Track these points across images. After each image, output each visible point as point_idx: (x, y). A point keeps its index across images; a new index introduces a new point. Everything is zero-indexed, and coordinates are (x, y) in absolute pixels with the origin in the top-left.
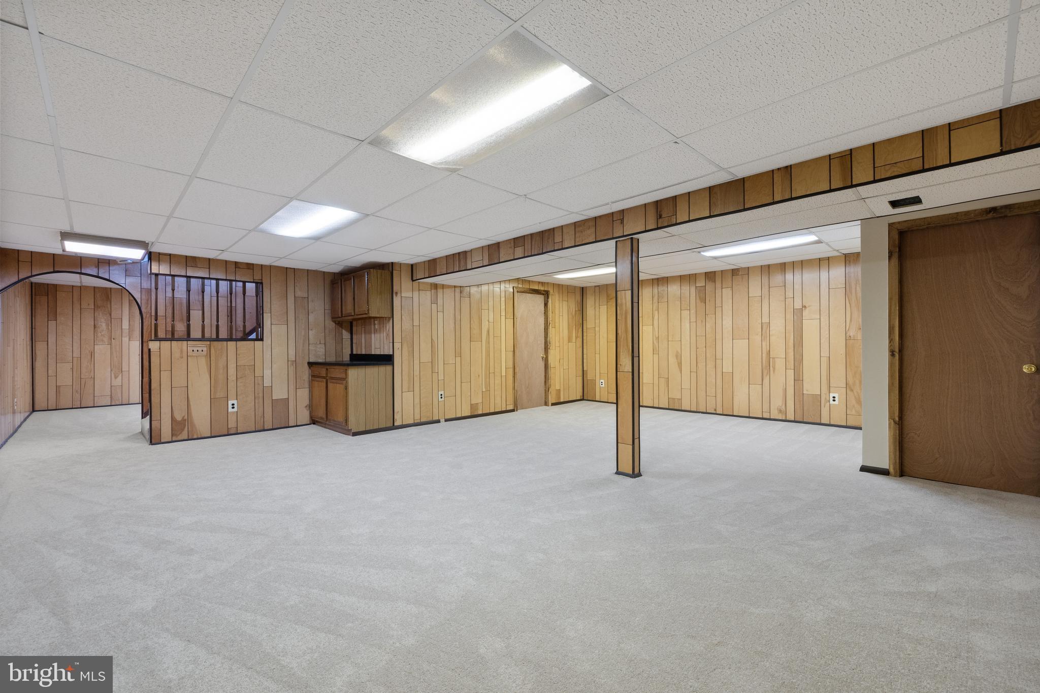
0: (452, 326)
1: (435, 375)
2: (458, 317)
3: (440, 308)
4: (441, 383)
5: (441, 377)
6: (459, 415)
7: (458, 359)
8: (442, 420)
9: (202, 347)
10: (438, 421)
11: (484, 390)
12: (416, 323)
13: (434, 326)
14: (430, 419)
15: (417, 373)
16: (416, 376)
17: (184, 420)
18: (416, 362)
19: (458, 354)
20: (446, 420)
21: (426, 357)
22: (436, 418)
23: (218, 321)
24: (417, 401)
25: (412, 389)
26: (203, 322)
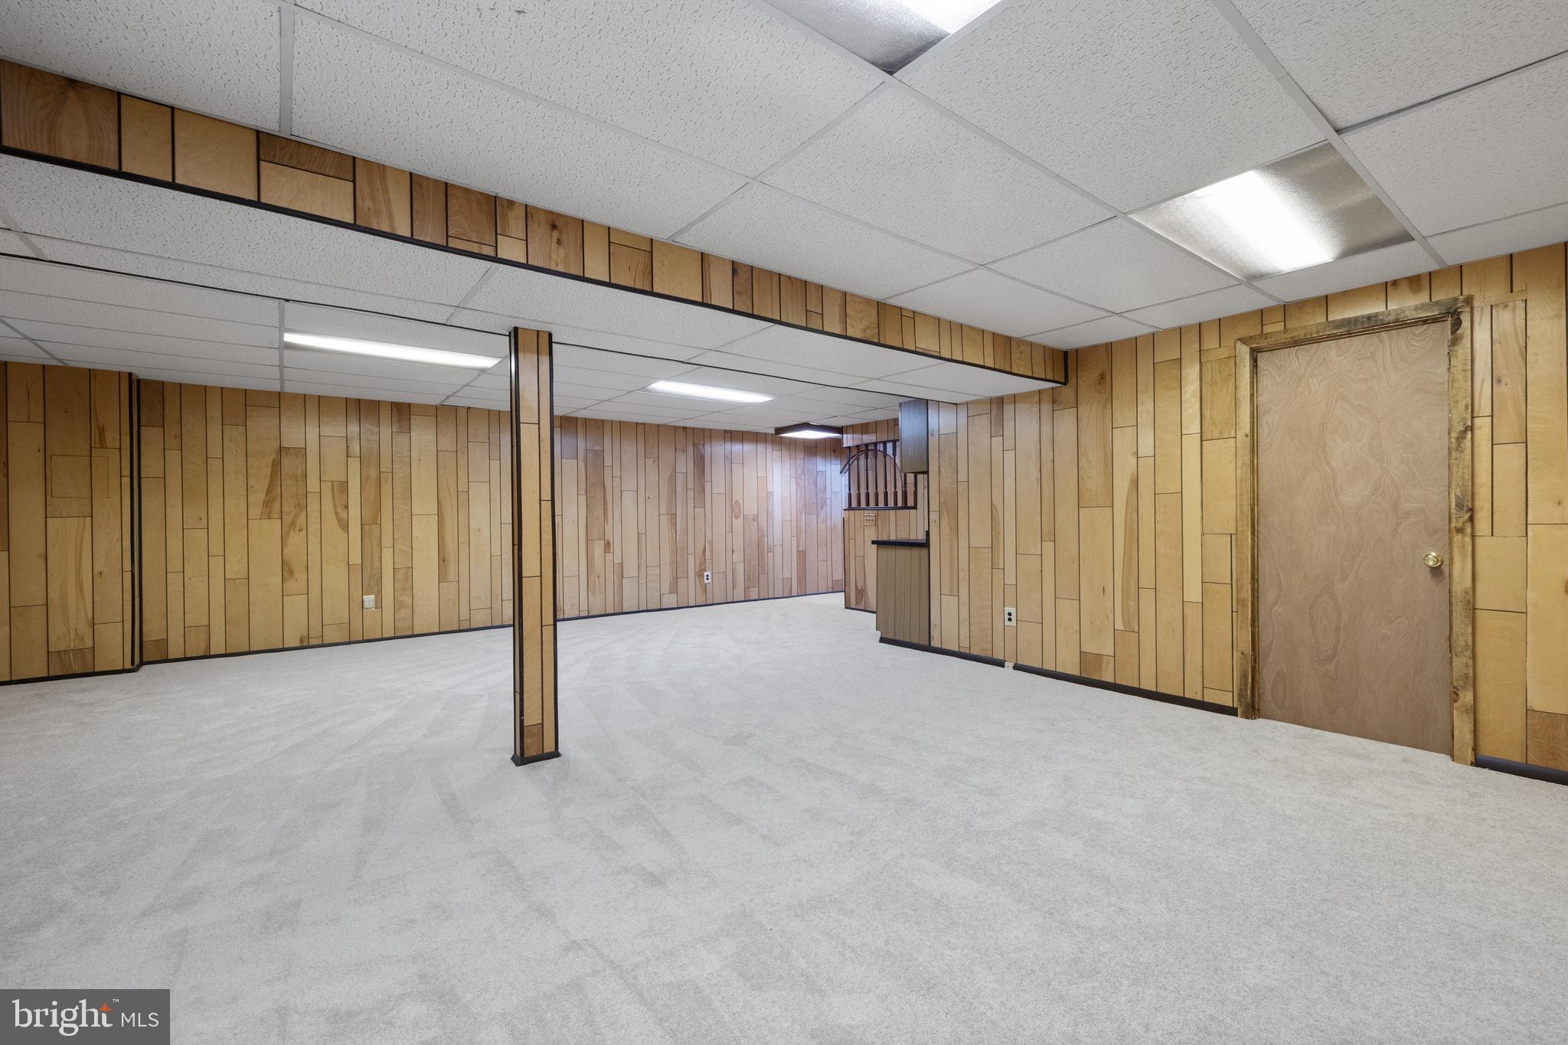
0: (1035, 475)
1: (998, 574)
2: (1047, 455)
3: (1009, 444)
4: (1010, 591)
5: (1010, 579)
6: (1049, 666)
7: (1048, 546)
8: (1009, 665)
9: (872, 514)
10: (1000, 664)
11: (1119, 626)
12: (962, 477)
13: (996, 480)
14: (987, 654)
15: (963, 565)
16: (963, 570)
17: (862, 590)
18: (963, 544)
19: (1050, 534)
20: (1017, 667)
21: (981, 538)
22: (999, 656)
23: (895, 489)
24: (964, 614)
25: (956, 593)
26: (876, 489)
